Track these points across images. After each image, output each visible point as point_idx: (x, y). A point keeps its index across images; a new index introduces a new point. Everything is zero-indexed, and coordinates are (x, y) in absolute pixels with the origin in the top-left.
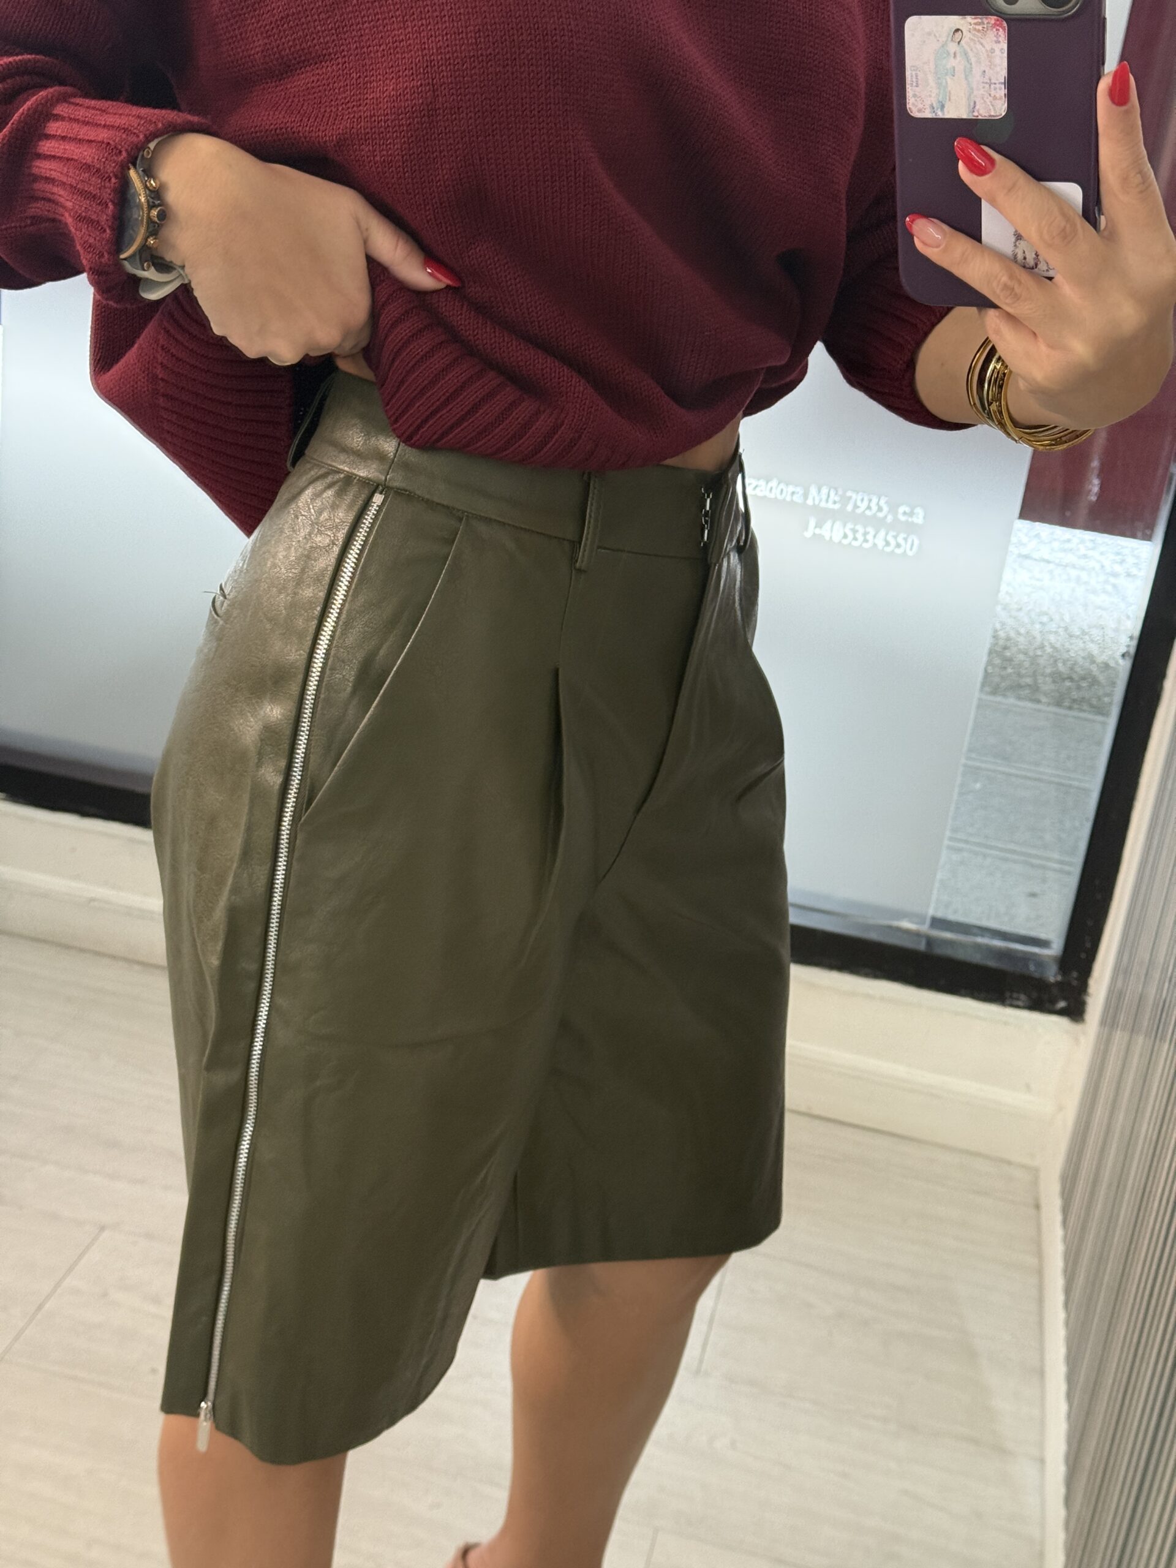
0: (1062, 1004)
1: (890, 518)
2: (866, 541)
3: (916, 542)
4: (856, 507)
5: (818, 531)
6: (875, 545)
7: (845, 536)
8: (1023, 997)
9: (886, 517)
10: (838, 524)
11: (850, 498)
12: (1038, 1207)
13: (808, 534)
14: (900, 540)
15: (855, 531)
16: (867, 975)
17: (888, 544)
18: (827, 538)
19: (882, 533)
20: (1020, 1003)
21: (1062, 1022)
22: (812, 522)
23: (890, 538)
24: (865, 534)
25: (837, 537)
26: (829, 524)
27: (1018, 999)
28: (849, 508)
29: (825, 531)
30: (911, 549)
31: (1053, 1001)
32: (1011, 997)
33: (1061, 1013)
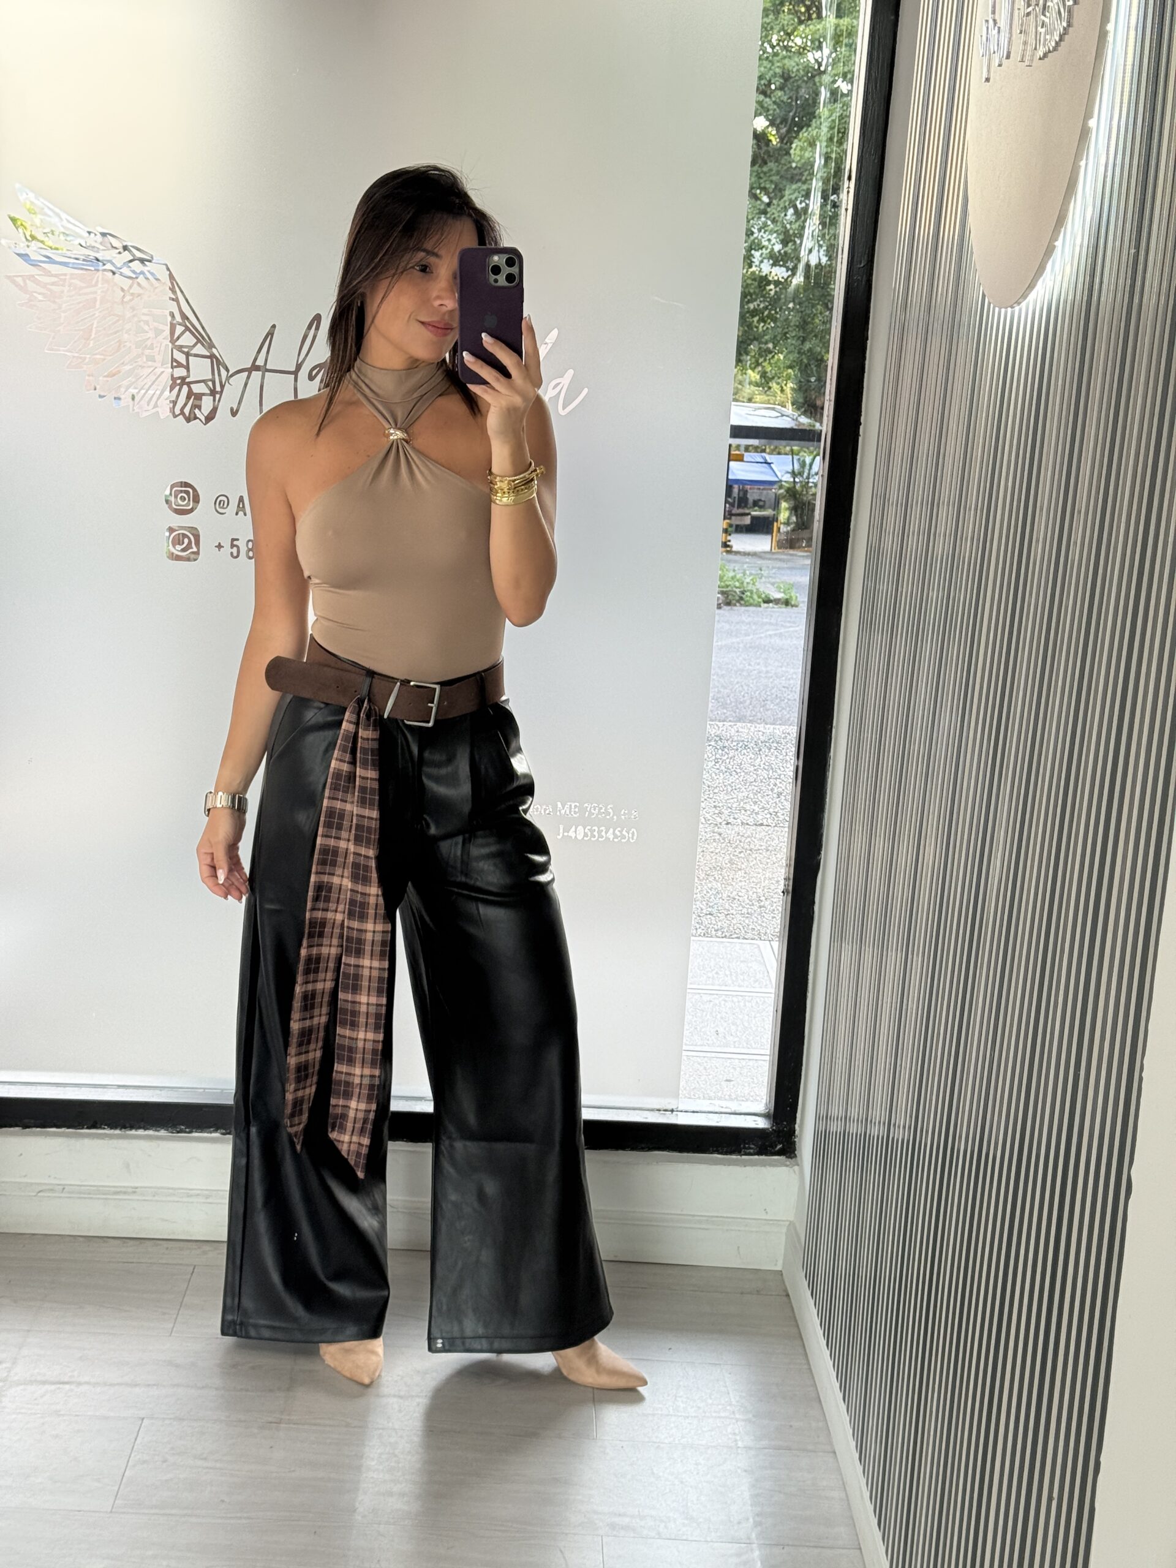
0: (779, 1146)
1: (615, 817)
2: (602, 837)
3: (636, 834)
4: (591, 814)
5: (566, 834)
6: (607, 839)
7: (586, 835)
8: (752, 1146)
9: (612, 818)
10: (580, 828)
11: (587, 807)
12: (788, 1295)
13: (559, 837)
14: (624, 833)
15: (592, 831)
16: (642, 1149)
17: (616, 836)
18: (573, 838)
19: (611, 830)
20: (752, 1151)
21: (782, 1158)
22: (561, 827)
23: (617, 832)
24: (600, 832)
25: (580, 837)
26: (573, 829)
27: (750, 1148)
28: (587, 815)
29: (572, 834)
30: (633, 839)
31: (773, 1146)
32: (745, 1148)
33: (779, 1153)
